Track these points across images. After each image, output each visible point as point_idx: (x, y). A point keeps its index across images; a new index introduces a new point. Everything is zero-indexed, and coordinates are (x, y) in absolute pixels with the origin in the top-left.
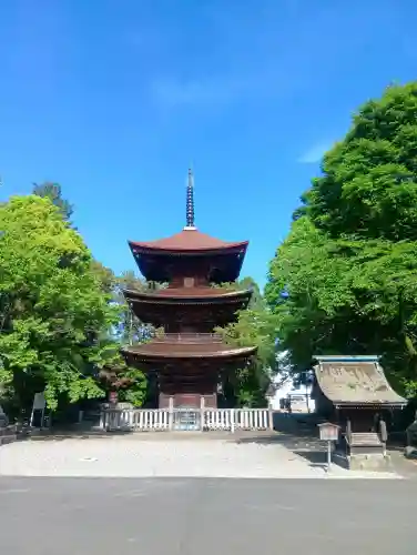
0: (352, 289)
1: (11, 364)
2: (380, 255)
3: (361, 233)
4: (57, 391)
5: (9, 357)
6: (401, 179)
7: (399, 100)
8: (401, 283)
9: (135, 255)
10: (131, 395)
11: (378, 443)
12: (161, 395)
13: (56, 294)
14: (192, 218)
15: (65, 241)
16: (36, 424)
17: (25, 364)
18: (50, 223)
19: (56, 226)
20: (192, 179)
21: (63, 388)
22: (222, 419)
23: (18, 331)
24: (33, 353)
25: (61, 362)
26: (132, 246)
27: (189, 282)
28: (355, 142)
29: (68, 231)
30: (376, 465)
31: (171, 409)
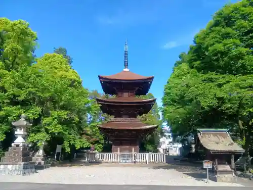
0: (216, 98)
1: (50, 131)
2: (228, 82)
3: (218, 72)
4: (70, 144)
5: (49, 128)
6: (237, 46)
7: (236, 9)
8: (240, 95)
9: (101, 82)
10: (97, 146)
11: (230, 169)
12: (113, 146)
13: (70, 99)
14: (127, 65)
15: (70, 75)
16: (57, 159)
17: (57, 131)
18: (63, 66)
19: (66, 68)
20: (127, 47)
21: (72, 142)
22: (142, 158)
23: (52, 116)
24: (60, 126)
25: (70, 131)
26: (100, 78)
27: (126, 95)
28: (214, 28)
29: (71, 70)
30: (229, 180)
31: (119, 153)
